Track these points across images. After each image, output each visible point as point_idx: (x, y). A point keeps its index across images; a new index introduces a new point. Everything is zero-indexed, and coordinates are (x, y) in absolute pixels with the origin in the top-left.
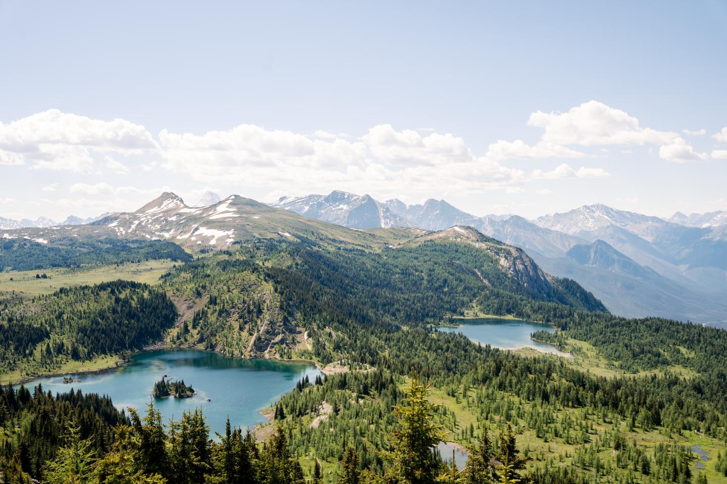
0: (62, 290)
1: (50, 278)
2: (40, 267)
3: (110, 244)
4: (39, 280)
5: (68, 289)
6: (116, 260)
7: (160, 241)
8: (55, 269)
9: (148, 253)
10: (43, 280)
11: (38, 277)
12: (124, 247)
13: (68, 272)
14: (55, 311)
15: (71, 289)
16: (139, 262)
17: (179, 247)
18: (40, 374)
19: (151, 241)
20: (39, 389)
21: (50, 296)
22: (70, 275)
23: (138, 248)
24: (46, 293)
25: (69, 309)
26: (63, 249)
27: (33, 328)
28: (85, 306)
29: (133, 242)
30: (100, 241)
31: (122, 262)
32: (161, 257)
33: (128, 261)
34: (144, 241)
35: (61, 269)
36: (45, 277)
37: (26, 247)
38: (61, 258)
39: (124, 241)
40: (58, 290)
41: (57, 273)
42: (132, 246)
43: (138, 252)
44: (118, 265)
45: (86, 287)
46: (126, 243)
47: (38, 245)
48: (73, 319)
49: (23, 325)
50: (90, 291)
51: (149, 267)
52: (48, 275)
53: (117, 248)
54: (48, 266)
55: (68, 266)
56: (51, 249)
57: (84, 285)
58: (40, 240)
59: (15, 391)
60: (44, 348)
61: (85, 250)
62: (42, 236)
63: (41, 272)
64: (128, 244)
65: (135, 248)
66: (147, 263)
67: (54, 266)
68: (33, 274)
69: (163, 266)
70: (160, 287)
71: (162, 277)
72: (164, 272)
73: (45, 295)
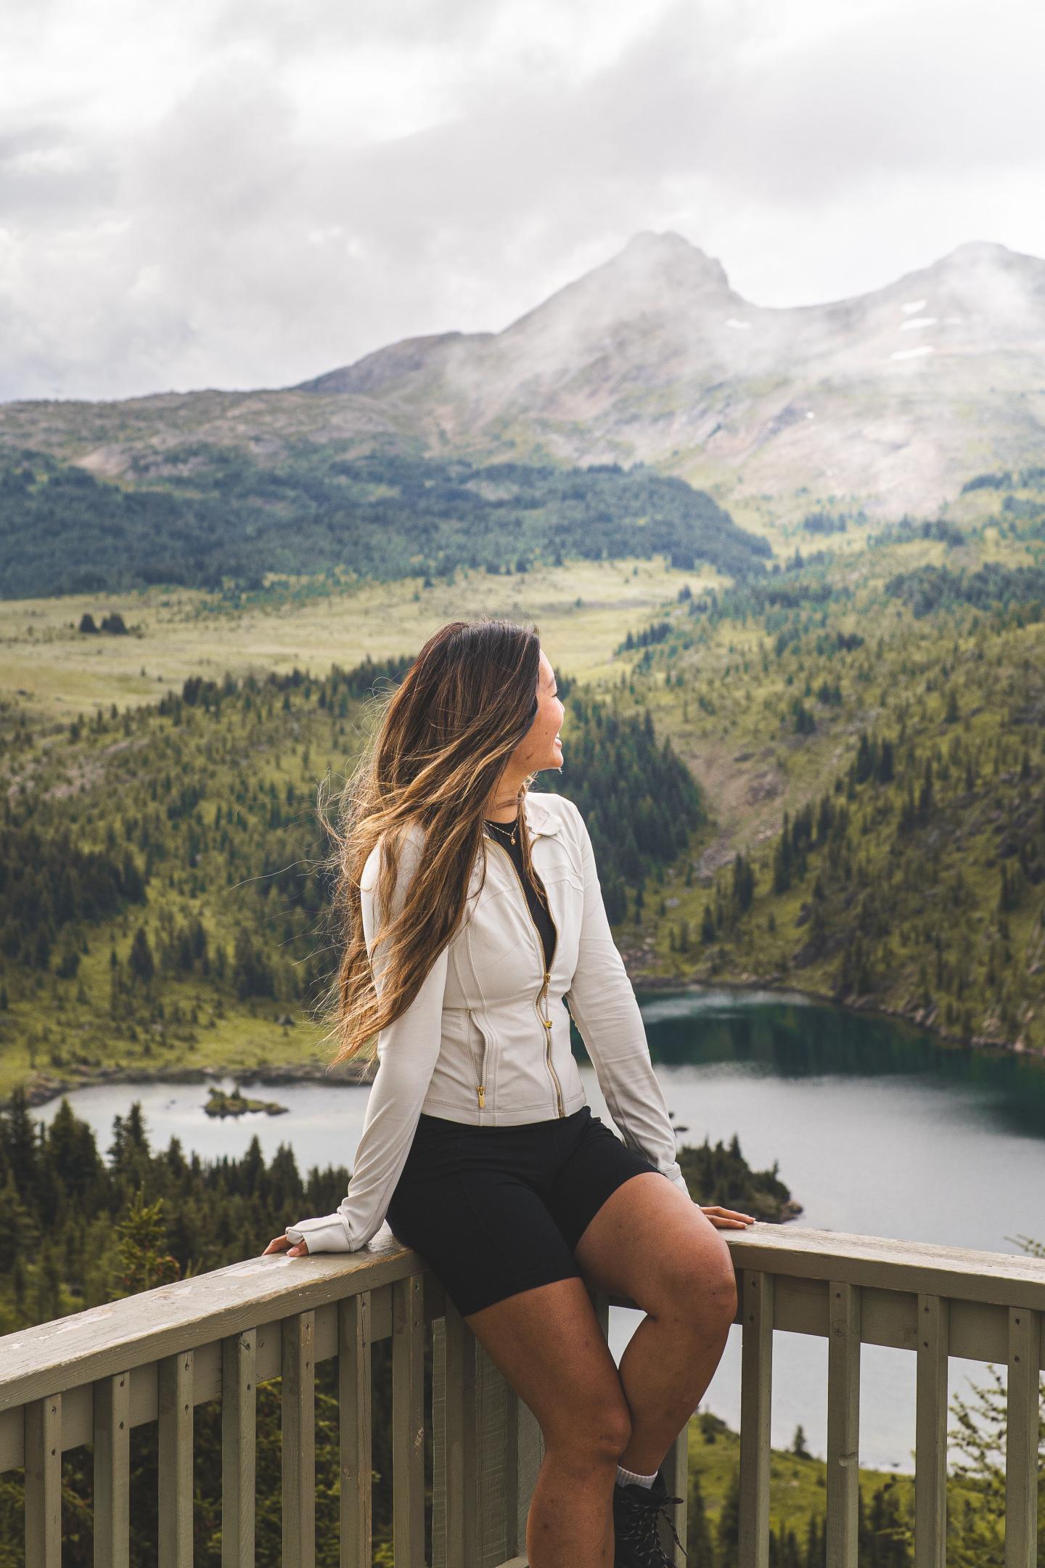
0: (196, 691)
1: (137, 632)
2: (89, 584)
3: (392, 482)
4: (93, 642)
5: (220, 683)
6: (417, 560)
7: (615, 470)
8: (157, 594)
9: (561, 529)
10: (109, 642)
11: (87, 626)
12: (454, 495)
13: (215, 611)
14: (168, 785)
15: (230, 688)
16: (521, 568)
17: (705, 500)
18: (109, 1064)
19: (576, 472)
20: (132, 1129)
21: (144, 713)
22: (223, 620)
23: (518, 502)
24: (128, 702)
25: (225, 777)
26: (188, 503)
27: (78, 855)
28: (292, 764)
29: (495, 474)
30: (345, 469)
31: (445, 571)
32: (620, 550)
33: (474, 564)
34: (545, 473)
35: (185, 594)
36: (115, 626)
37: (32, 489)
38: (179, 544)
39: (454, 471)
40: (179, 690)
41: (165, 614)
42: (490, 492)
43: (518, 523)
44: (428, 584)
45: (297, 680)
46: (464, 480)
47: (83, 479)
48: (242, 824)
49: (34, 840)
50: (315, 698)
51: (568, 598)
52: (130, 621)
53: (422, 504)
54: (127, 579)
55: (212, 583)
56: (136, 503)
57: (284, 670)
58: (91, 461)
59: (37, 1131)
60: (125, 949)
61: (281, 510)
62: (101, 437)
63: (99, 607)
64: (471, 486)
65: (500, 504)
66: (558, 575)
67: (152, 578)
68: (67, 611)
69: (634, 591)
70: (626, 687)
71: (630, 644)
72: (637, 622)
73: (122, 710)
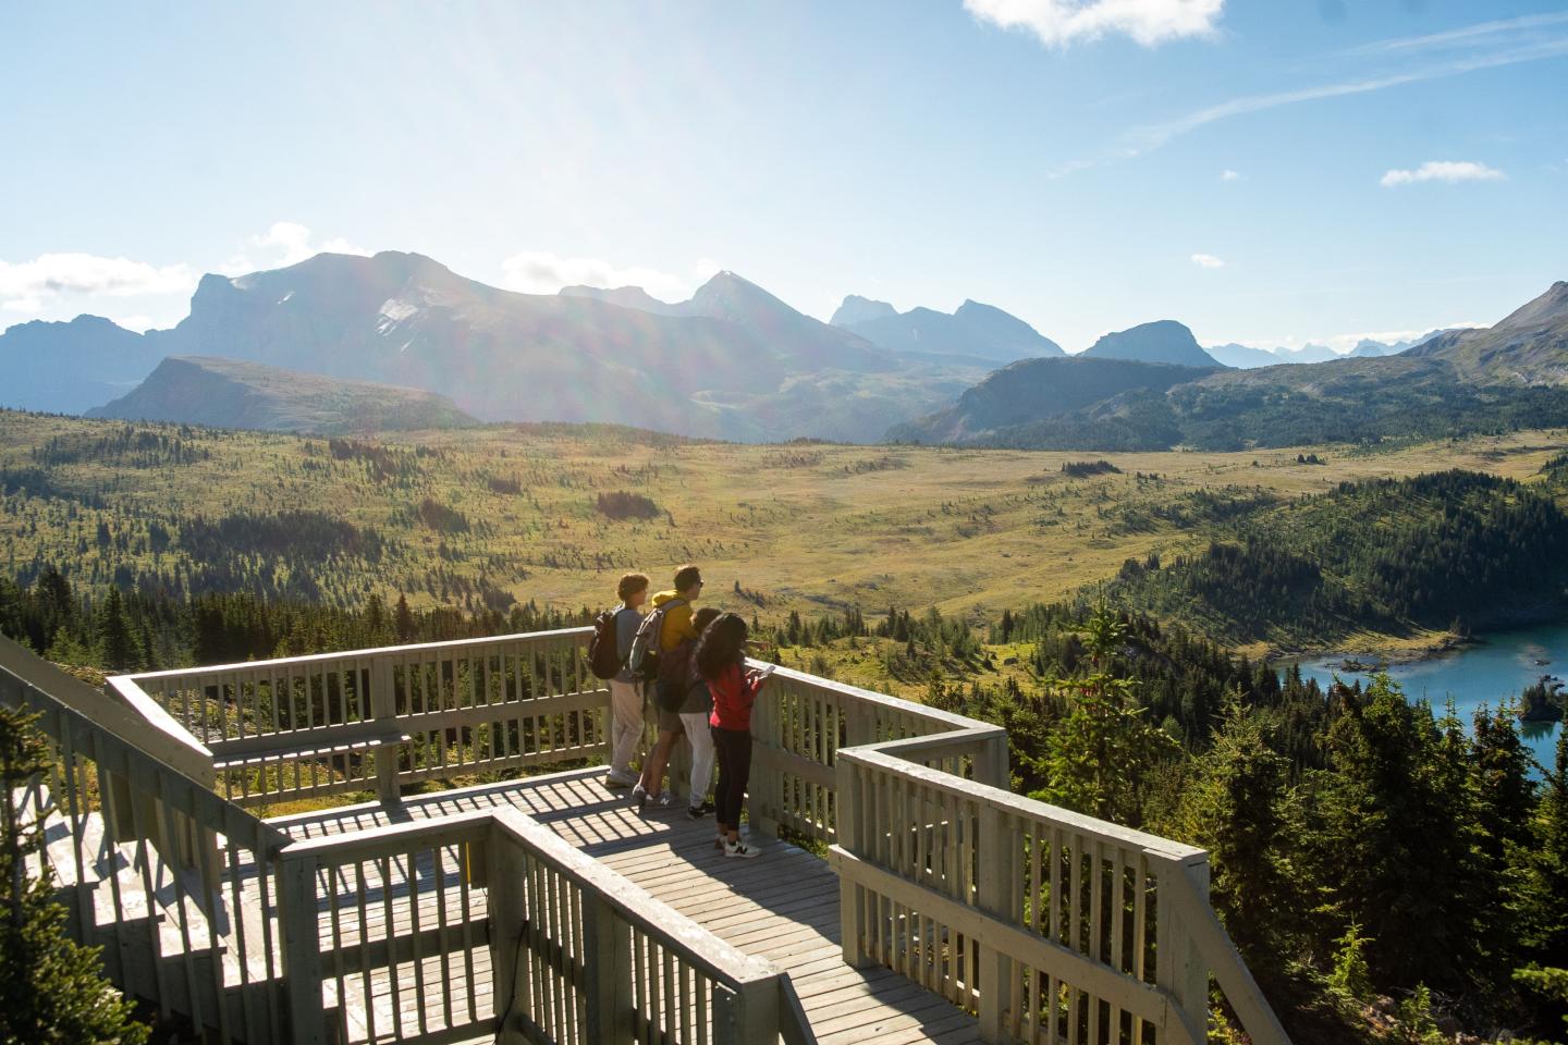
0: (1343, 486)
1: (1322, 463)
2: (1308, 442)
3: (1441, 396)
4: (1304, 467)
5: (1356, 484)
6: (1451, 429)
7: (1545, 387)
8: (1333, 445)
9: (1518, 415)
10: (1309, 467)
11: (1301, 460)
12: (1470, 400)
13: (1357, 453)
14: (1331, 528)
15: (1360, 486)
16: (1498, 433)
19: (1526, 389)
21: (1322, 497)
22: (1361, 457)
23: (1498, 403)
24: (1315, 492)
26: (1349, 406)
27: (1291, 558)
29: (1489, 391)
30: (1419, 390)
31: (1463, 434)
32: (1544, 424)
33: (1477, 431)
34: (1511, 390)
35: (1345, 446)
36: (1313, 460)
37: (1282, 402)
38: (1345, 424)
39: (1470, 390)
40: (1338, 487)
41: (1336, 454)
42: (1485, 398)
43: (1498, 412)
44: (1454, 440)
45: (1390, 481)
46: (1474, 394)
47: (1304, 397)
49: (1273, 552)
50: (1397, 491)
51: (1520, 445)
52: (1320, 458)
53: (1454, 404)
54: (1320, 440)
55: (1357, 440)
56: (1326, 407)
57: (1386, 478)
58: (1307, 389)
61: (1392, 408)
62: (1311, 380)
63: (1306, 452)
64: (1477, 396)
65: (1490, 404)
66: (1517, 436)
67: (1331, 439)
68: (1292, 453)
69: (1551, 443)
70: (1543, 485)
71: (1548, 466)
72: (1552, 456)
73: (1312, 495)
